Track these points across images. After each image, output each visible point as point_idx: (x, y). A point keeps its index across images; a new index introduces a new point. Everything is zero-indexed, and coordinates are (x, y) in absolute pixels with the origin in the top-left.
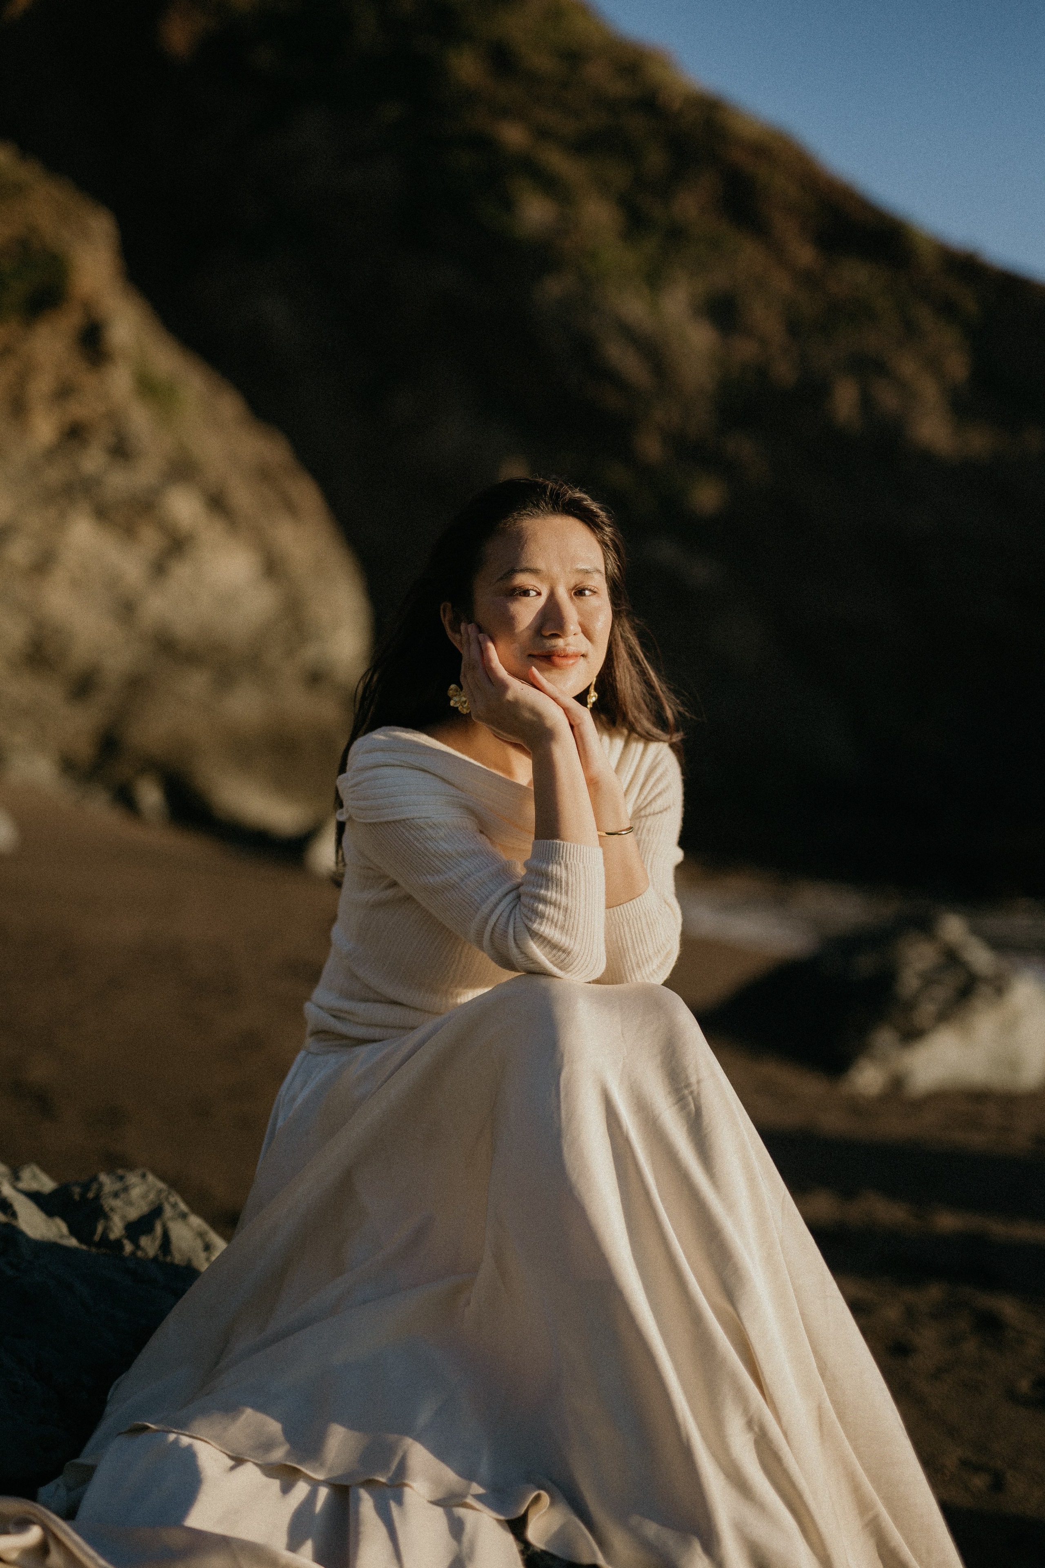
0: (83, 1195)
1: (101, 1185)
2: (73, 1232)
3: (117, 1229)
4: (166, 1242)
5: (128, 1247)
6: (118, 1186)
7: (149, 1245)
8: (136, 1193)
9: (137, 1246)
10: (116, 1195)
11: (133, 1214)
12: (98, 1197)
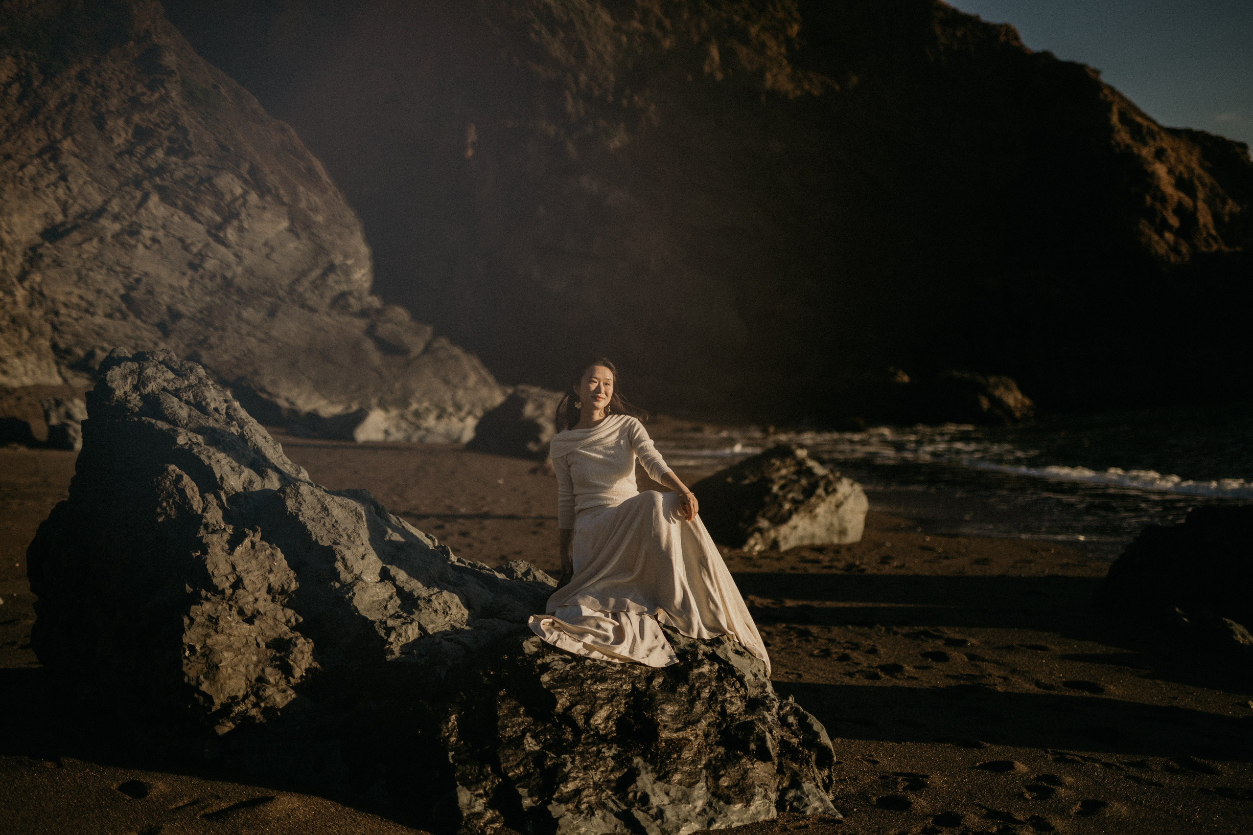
0: (507, 567)
1: (511, 564)
2: (507, 577)
3: (520, 576)
4: (535, 577)
5: (525, 579)
6: (515, 564)
7: (530, 578)
8: (522, 565)
9: (527, 579)
10: (516, 566)
11: (523, 571)
12: (511, 567)
